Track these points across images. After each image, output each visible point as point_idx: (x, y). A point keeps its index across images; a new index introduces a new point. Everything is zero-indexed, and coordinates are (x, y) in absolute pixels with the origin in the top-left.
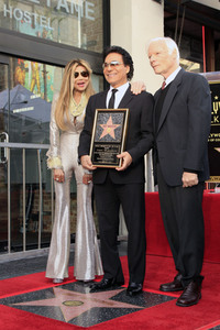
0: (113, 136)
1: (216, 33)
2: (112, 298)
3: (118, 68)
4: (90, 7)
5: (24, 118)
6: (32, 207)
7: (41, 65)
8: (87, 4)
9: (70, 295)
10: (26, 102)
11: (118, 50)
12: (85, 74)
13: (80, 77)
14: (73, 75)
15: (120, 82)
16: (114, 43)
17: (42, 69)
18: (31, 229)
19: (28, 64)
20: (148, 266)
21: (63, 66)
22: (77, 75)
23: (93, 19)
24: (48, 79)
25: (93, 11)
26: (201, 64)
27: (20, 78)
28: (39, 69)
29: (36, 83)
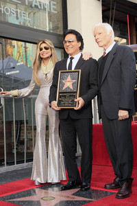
1: (136, 19)
2: (73, 195)
3: (73, 44)
4: (54, 5)
5: (13, 78)
6: (20, 136)
7: (23, 43)
8: (52, 2)
9: (46, 193)
10: (14, 68)
14: (39, 49)
16: (70, 28)
17: (24, 46)
18: (19, 150)
19: (14, 42)
21: (36, 43)
23: (56, 12)
24: (28, 52)
25: (55, 7)
26: (127, 39)
27: (10, 52)
28: (22, 46)
29: (20, 55)
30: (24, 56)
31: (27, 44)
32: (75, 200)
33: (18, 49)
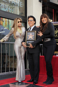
0: (32, 39)
4: (21, 3)
5: (2, 35)
6: (4, 60)
8: (20, 2)
9: (14, 86)
10: (3, 30)
11: (32, 17)
17: (8, 21)
21: (13, 20)
23: (22, 7)
25: (22, 4)
27: (2, 24)
28: (7, 21)
29: (6, 25)
30: (8, 26)
33: (5, 22)
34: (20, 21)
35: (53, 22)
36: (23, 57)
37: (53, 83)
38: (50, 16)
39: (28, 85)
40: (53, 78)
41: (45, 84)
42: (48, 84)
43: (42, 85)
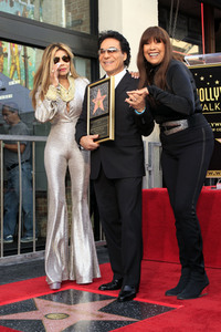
0: (102, 108)
1: (216, 11)
2: (101, 310)
3: (115, 55)
10: (4, 89)
11: (115, 35)
12: (66, 59)
13: (61, 62)
14: (52, 61)
15: (117, 70)
16: (103, 28)
17: (22, 53)
19: (7, 46)
20: (143, 272)
21: (43, 48)
22: (57, 60)
24: (29, 65)
26: (200, 46)
28: (19, 53)
29: (15, 69)
30: (23, 72)
31: (28, 48)
32: (104, 319)
33: (12, 59)
34: (61, 54)
35: (200, 52)
36: (80, 192)
37: (205, 292)
38: (189, 30)
39: (108, 302)
40: (204, 273)
41: (174, 297)
42: (187, 298)
43: (164, 301)
